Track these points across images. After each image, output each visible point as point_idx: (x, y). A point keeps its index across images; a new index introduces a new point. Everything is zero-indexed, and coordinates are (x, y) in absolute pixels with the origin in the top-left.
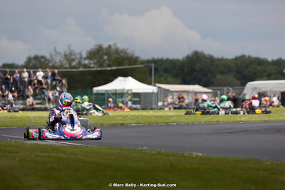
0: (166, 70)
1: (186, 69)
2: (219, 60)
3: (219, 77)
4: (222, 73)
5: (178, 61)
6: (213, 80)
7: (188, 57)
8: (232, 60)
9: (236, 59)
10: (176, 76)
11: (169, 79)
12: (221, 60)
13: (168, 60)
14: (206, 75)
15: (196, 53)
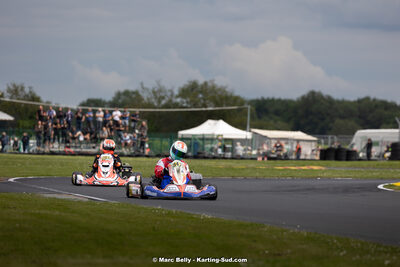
0: (277, 113)
1: (300, 112)
2: (339, 102)
3: (338, 121)
4: (342, 117)
5: (291, 101)
6: (331, 125)
7: (303, 98)
8: (355, 102)
9: (360, 101)
10: (288, 120)
11: (279, 122)
12: (342, 103)
13: (279, 100)
14: (323, 119)
15: (313, 93)
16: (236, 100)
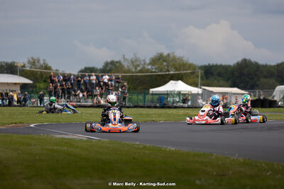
0: (219, 75)
1: (236, 74)
2: (263, 66)
3: (263, 80)
4: (265, 77)
5: (229, 66)
6: (258, 83)
7: (238, 63)
8: (275, 66)
9: (278, 65)
10: (227, 80)
11: (221, 81)
12: (266, 66)
13: (221, 66)
14: (252, 79)
15: (245, 60)
16: (190, 66)
